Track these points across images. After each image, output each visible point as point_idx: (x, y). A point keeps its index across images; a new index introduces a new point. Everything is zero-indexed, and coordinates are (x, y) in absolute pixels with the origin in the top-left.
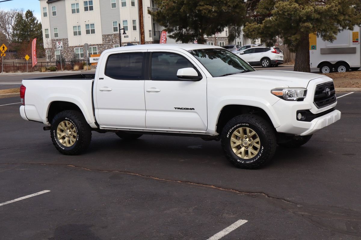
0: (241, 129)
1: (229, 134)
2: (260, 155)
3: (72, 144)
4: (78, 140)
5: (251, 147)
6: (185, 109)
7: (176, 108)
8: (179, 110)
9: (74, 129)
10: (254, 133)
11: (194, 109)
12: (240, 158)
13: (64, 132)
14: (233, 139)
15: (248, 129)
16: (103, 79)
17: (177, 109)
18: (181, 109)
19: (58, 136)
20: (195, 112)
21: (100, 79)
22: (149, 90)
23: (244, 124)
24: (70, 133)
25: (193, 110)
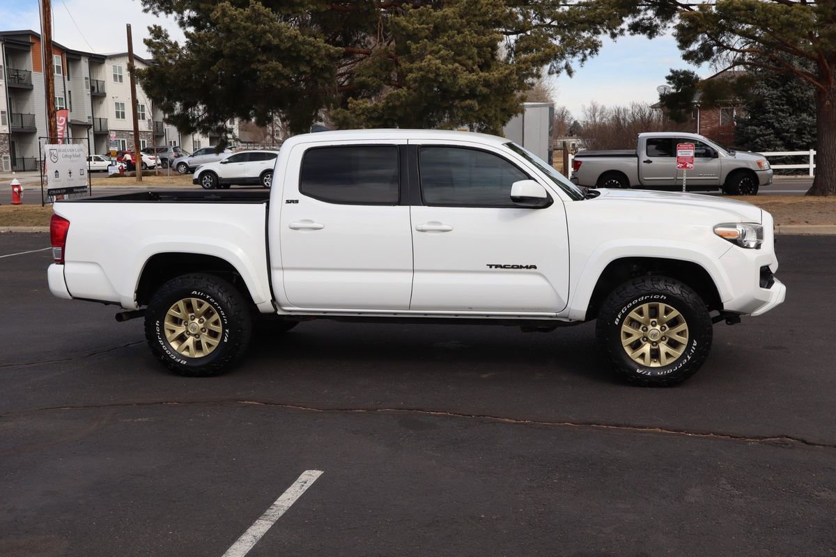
0: (645, 307)
1: (619, 316)
2: (689, 358)
3: (207, 351)
4: (225, 341)
5: (665, 342)
6: (513, 267)
7: (491, 266)
8: (499, 269)
9: (216, 316)
10: (675, 313)
11: (535, 267)
12: (641, 366)
13: (183, 325)
14: (626, 328)
15: (662, 306)
16: (297, 202)
17: (494, 267)
18: (504, 267)
19: (168, 334)
20: (540, 274)
21: (288, 202)
22: (425, 227)
23: (655, 297)
24: (201, 326)
25: (533, 270)
